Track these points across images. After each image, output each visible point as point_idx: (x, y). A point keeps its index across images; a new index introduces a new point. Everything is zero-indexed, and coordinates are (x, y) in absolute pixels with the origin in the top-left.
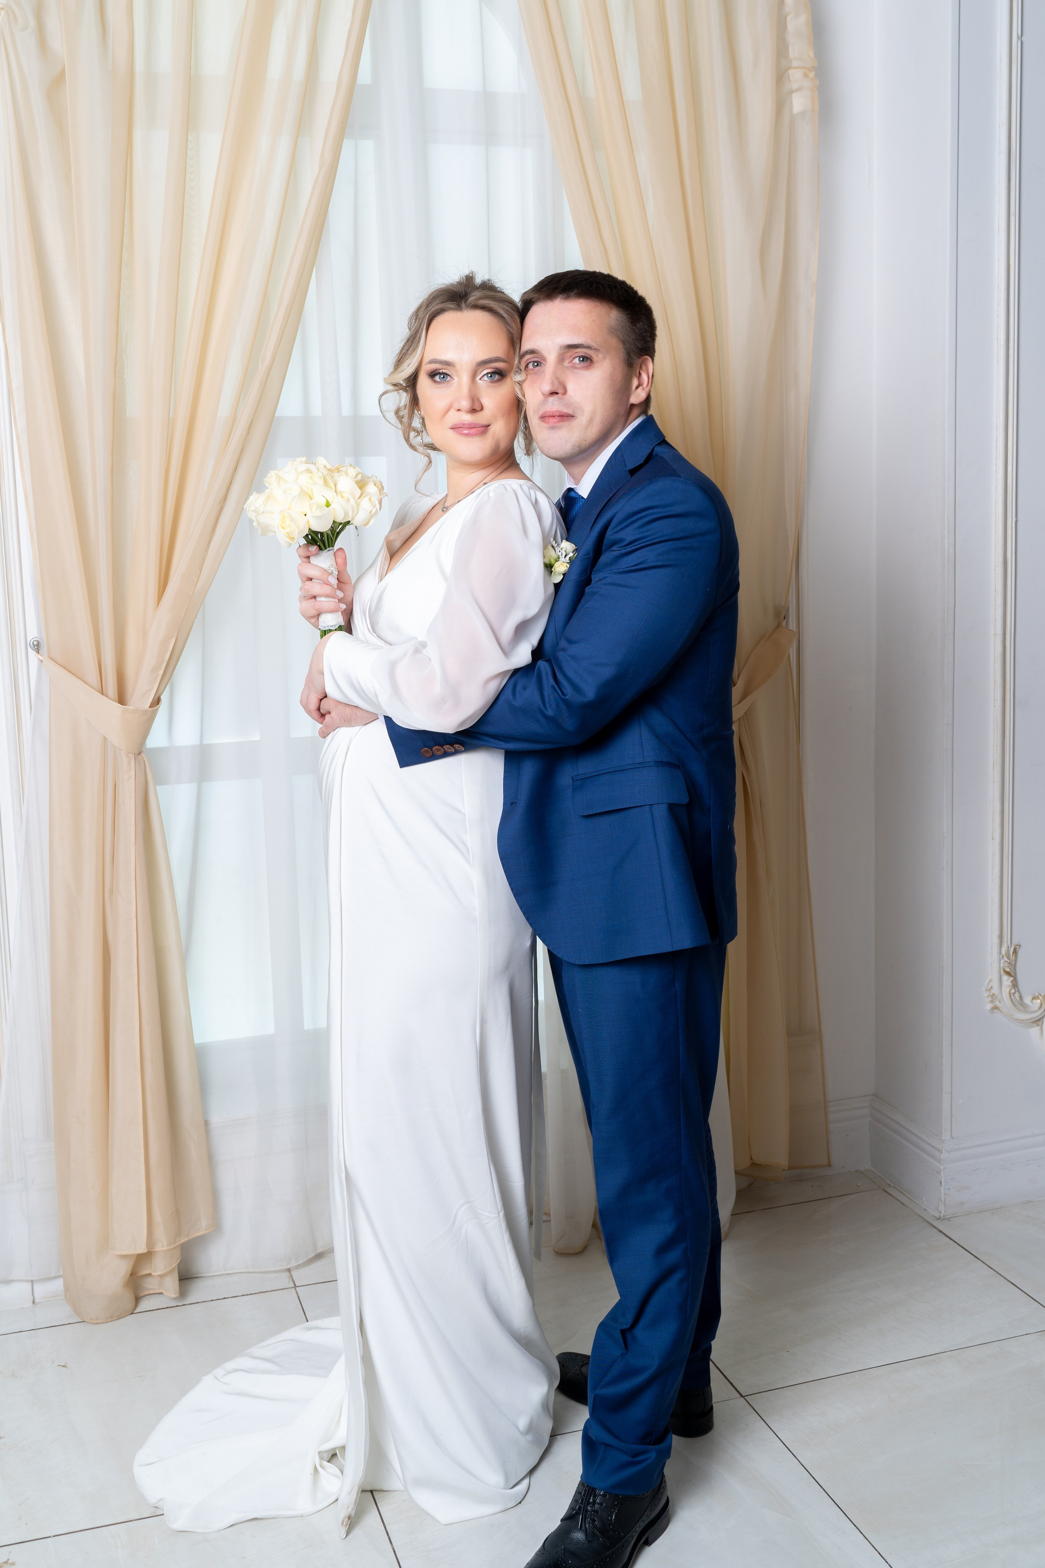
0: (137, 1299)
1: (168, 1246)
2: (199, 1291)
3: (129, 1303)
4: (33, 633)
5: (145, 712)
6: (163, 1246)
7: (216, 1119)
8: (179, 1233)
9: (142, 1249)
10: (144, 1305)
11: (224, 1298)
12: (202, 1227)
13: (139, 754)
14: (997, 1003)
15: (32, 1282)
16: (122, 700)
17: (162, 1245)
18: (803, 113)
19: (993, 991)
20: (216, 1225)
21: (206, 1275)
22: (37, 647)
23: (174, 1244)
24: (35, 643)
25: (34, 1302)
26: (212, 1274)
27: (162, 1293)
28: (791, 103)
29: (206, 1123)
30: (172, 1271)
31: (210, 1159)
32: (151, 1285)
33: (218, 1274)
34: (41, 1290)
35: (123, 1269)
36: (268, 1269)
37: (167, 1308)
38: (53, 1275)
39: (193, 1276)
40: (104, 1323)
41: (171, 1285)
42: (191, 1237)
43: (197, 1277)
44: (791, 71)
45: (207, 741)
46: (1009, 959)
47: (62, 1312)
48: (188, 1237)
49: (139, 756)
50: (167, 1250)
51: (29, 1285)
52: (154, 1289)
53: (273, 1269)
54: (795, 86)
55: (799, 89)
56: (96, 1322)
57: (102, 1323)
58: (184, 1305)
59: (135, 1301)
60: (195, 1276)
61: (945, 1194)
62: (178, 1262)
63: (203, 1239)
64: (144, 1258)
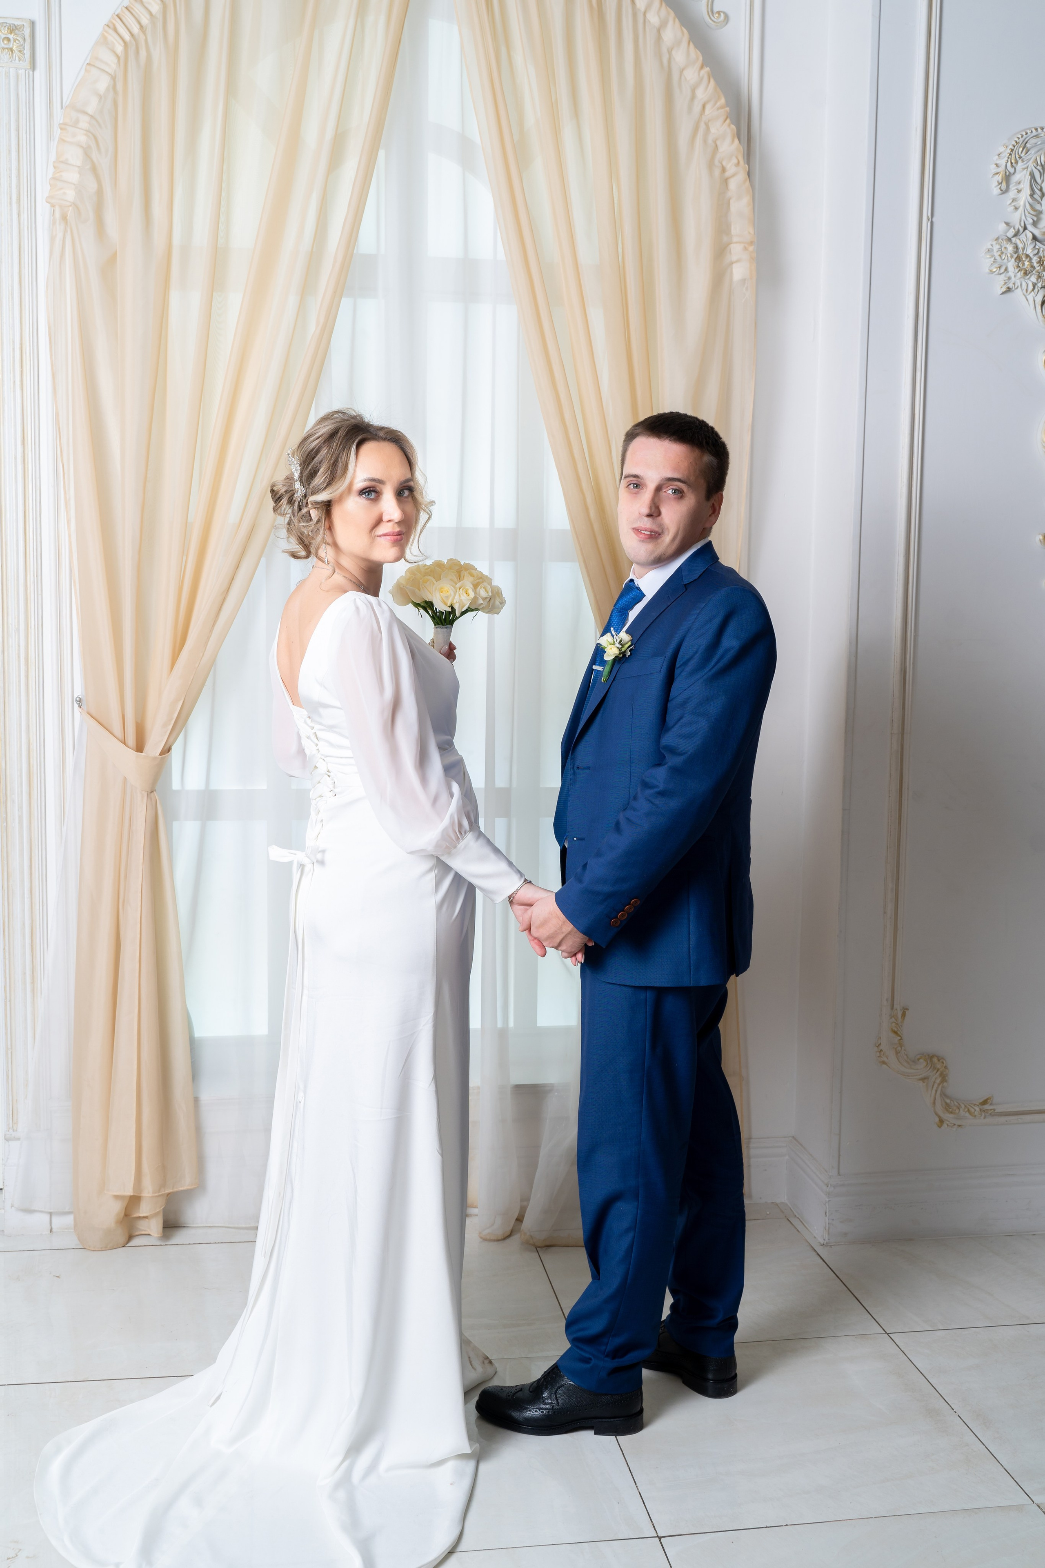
0: (130, 1237)
1: (153, 1193)
2: (181, 1237)
3: (122, 1239)
4: (78, 692)
5: (155, 758)
6: (149, 1193)
7: (205, 1097)
8: (163, 1184)
9: (129, 1192)
10: (135, 1242)
11: (200, 1243)
12: (186, 1184)
13: (151, 792)
14: (885, 1058)
15: (51, 1214)
16: (140, 748)
17: (148, 1190)
18: (744, 281)
19: (881, 1048)
20: (200, 1186)
21: (191, 1226)
22: (80, 702)
23: (159, 1192)
24: (78, 699)
25: (51, 1231)
26: (196, 1226)
27: (149, 1235)
28: (732, 273)
29: (196, 1100)
30: (156, 1215)
31: (198, 1130)
32: (143, 1226)
33: (201, 1226)
34: (57, 1222)
35: (116, 1208)
36: (240, 1226)
37: (153, 1245)
38: (67, 1210)
39: (181, 1225)
40: (99, 1251)
41: (154, 1227)
42: (175, 1190)
43: (184, 1227)
44: (732, 246)
45: (213, 787)
46: (897, 1021)
47: (72, 1241)
48: (173, 1189)
49: (152, 794)
50: (152, 1197)
51: (47, 1217)
52: (145, 1231)
53: (243, 1226)
54: (734, 258)
55: (737, 261)
56: (93, 1249)
57: (97, 1251)
58: (166, 1245)
59: (127, 1239)
60: (183, 1225)
61: (829, 1223)
62: (163, 1209)
63: (189, 1194)
64: (134, 1201)
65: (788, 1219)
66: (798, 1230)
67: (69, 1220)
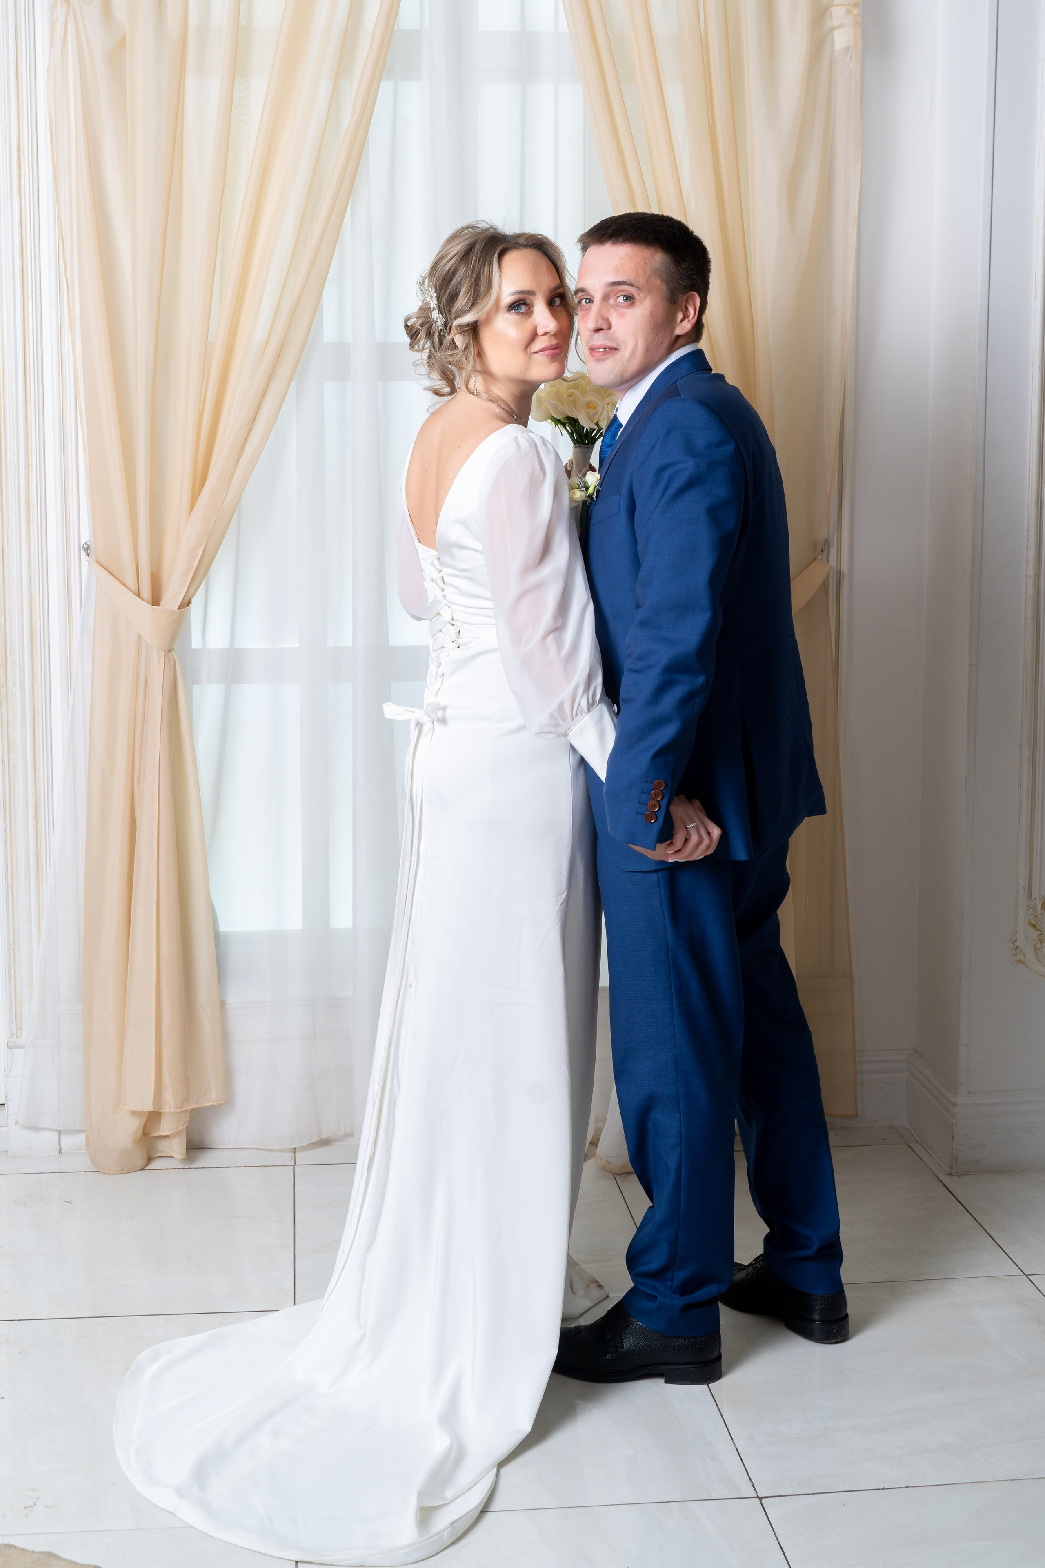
0: (150, 1160)
1: (175, 1109)
2: (206, 1159)
3: (140, 1162)
4: (85, 538)
5: (173, 612)
6: (170, 1109)
7: (232, 1000)
8: (186, 1099)
9: (149, 1107)
10: (154, 1165)
11: (228, 1167)
12: (212, 1098)
13: (169, 651)
14: (1022, 957)
15: (60, 1132)
16: (156, 601)
17: (170, 1106)
18: (847, 49)
19: (1017, 944)
20: (227, 1101)
21: (218, 1147)
22: (87, 549)
23: (182, 1108)
24: (85, 546)
25: (60, 1151)
26: (224, 1147)
27: (171, 1157)
28: (833, 40)
29: (223, 1003)
30: (177, 1134)
31: (225, 1037)
32: (164, 1147)
33: (229, 1147)
34: (68, 1141)
35: (133, 1126)
36: (274, 1147)
37: (174, 1169)
38: (77, 1128)
39: (206, 1147)
40: (115, 1174)
41: (177, 1148)
42: (200, 1105)
43: (210, 1148)
44: (833, 9)
45: (238, 645)
46: (1036, 913)
47: (84, 1163)
48: (197, 1104)
49: (170, 653)
50: (174, 1113)
51: (56, 1135)
52: (166, 1152)
53: (277, 1147)
54: (836, 23)
55: (839, 27)
56: (108, 1173)
57: (113, 1174)
58: (190, 1168)
59: (146, 1162)
60: (208, 1147)
61: (956, 1149)
62: (186, 1127)
63: (215, 1110)
64: (153, 1117)
65: (908, 1145)
66: (920, 1158)
67: (81, 1139)
